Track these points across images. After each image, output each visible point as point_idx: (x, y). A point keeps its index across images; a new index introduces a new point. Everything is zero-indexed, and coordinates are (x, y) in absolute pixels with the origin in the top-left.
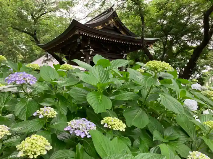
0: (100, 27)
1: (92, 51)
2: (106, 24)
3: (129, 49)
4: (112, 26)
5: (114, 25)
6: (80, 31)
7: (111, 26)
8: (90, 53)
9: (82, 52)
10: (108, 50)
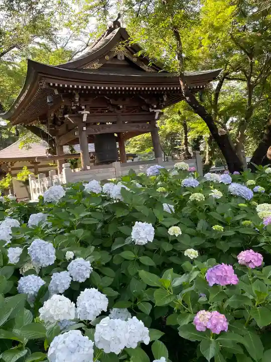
0: (96, 65)
1: (86, 115)
2: (107, 57)
3: (165, 99)
4: (121, 57)
5: (125, 57)
6: (48, 81)
7: (119, 58)
8: (85, 119)
9: (68, 118)
10: (121, 107)
